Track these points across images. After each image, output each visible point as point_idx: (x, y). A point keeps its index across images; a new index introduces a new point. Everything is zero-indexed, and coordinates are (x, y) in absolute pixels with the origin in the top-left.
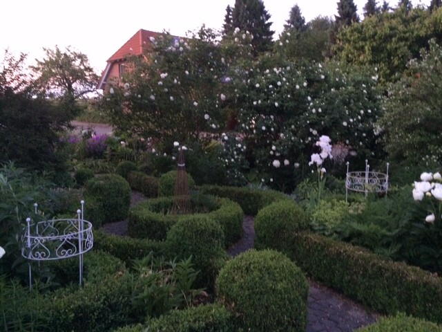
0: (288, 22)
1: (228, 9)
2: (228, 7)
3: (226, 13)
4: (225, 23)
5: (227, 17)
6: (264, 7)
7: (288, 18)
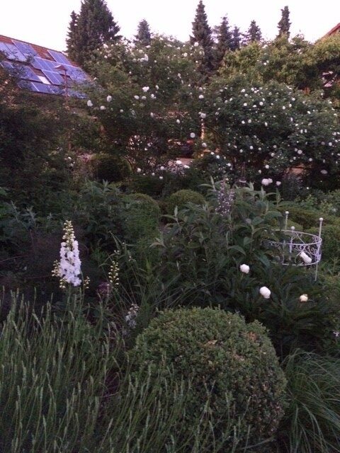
0: (137, 37)
1: (73, 16)
2: (73, 13)
3: (71, 20)
4: (70, 31)
5: (72, 24)
6: (112, 18)
7: (136, 33)
